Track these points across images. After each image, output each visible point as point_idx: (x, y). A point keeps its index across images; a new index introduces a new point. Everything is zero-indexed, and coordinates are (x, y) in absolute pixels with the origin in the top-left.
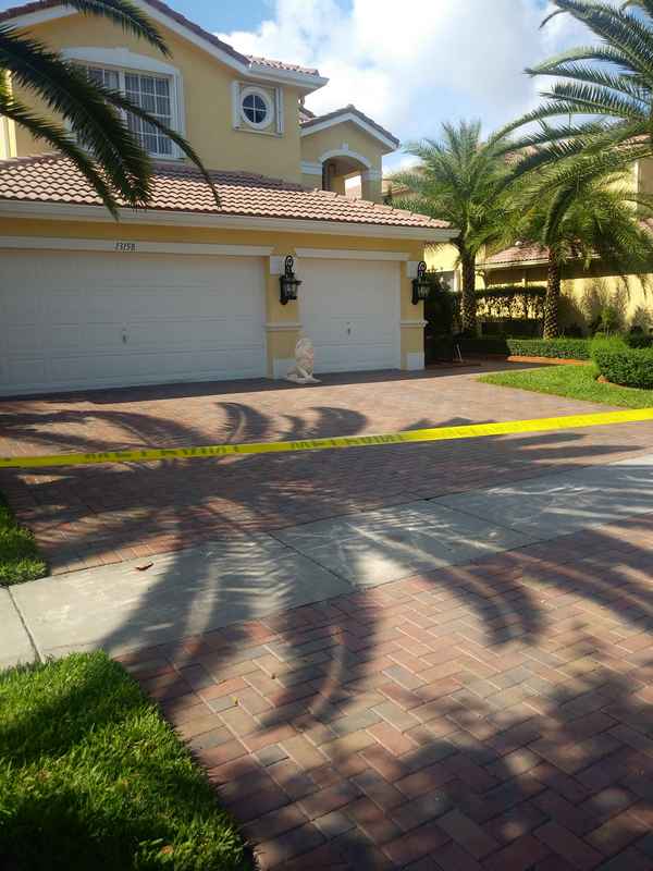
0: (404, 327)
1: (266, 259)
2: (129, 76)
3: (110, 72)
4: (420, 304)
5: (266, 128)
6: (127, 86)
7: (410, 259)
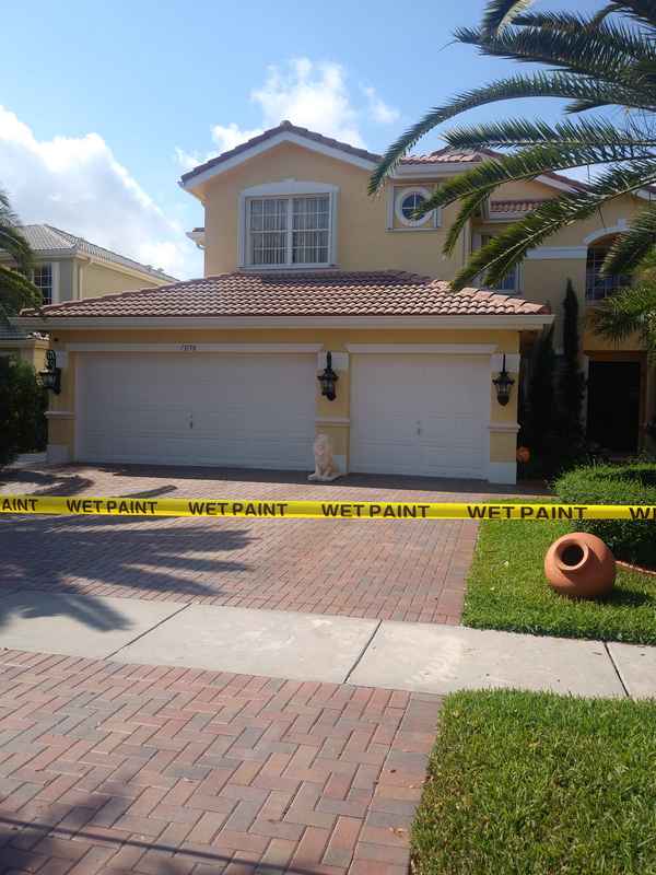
0: (495, 432)
2: (297, 201)
3: (282, 201)
4: (513, 405)
5: (424, 225)
6: (295, 210)
7: (496, 352)
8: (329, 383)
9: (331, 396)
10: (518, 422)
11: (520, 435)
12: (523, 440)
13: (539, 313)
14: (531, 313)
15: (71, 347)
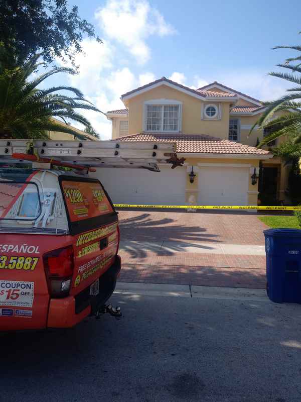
0: (249, 194)
2: (166, 107)
3: (159, 107)
4: (257, 185)
5: (215, 118)
6: (165, 110)
7: (252, 167)
8: (192, 177)
9: (192, 181)
14: (267, 154)
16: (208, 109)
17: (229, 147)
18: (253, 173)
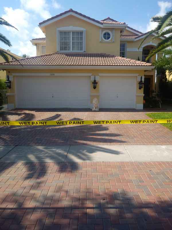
0: (138, 96)
1: (90, 76)
2: (73, 33)
3: (69, 32)
4: (142, 89)
5: (110, 41)
6: (73, 35)
7: (139, 76)
8: (95, 84)
9: (95, 88)
10: (144, 94)
11: (144, 97)
12: (145, 98)
13: (151, 65)
14: (149, 66)
15: (14, 74)
16: (105, 34)
17: (122, 61)
18: (140, 80)
